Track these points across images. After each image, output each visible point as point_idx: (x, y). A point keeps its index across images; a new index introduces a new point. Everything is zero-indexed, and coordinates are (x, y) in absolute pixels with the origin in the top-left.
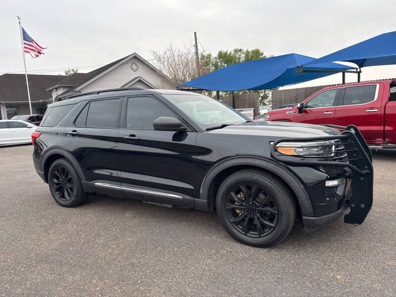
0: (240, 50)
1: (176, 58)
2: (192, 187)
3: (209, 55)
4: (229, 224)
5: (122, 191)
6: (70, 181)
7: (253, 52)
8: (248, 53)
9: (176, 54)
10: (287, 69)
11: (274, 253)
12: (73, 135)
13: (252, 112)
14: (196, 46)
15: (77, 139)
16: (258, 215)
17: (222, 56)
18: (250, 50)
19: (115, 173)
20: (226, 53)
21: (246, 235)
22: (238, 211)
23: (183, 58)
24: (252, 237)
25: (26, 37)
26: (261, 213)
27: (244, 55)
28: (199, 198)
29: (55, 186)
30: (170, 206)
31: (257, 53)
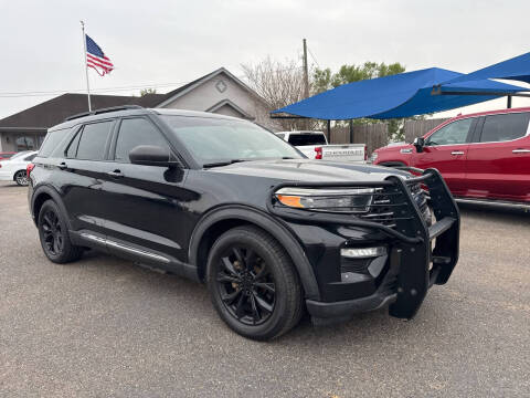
0: (374, 65)
1: (275, 74)
2: (178, 247)
3: (328, 71)
4: (220, 302)
5: (107, 247)
6: (59, 228)
7: (391, 67)
8: (383, 68)
9: (274, 70)
10: (420, 90)
11: (270, 350)
12: (62, 169)
13: (363, 149)
14: (305, 58)
15: (65, 173)
16: (255, 293)
17: (345, 72)
18: (387, 64)
19: (100, 222)
20: (351, 69)
21: (238, 320)
22: (234, 285)
23: (283, 74)
24: (246, 324)
25: (92, 46)
26: (259, 290)
27: (377, 72)
28: (187, 262)
29: (46, 235)
30: (163, 272)
31: (396, 68)
